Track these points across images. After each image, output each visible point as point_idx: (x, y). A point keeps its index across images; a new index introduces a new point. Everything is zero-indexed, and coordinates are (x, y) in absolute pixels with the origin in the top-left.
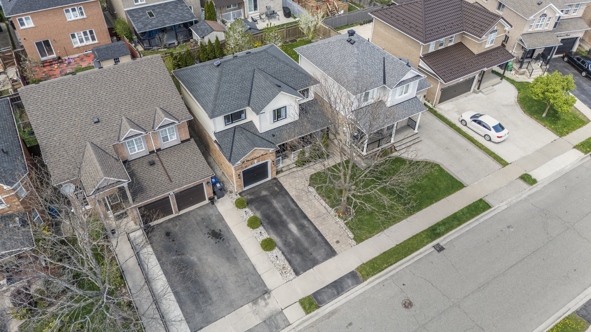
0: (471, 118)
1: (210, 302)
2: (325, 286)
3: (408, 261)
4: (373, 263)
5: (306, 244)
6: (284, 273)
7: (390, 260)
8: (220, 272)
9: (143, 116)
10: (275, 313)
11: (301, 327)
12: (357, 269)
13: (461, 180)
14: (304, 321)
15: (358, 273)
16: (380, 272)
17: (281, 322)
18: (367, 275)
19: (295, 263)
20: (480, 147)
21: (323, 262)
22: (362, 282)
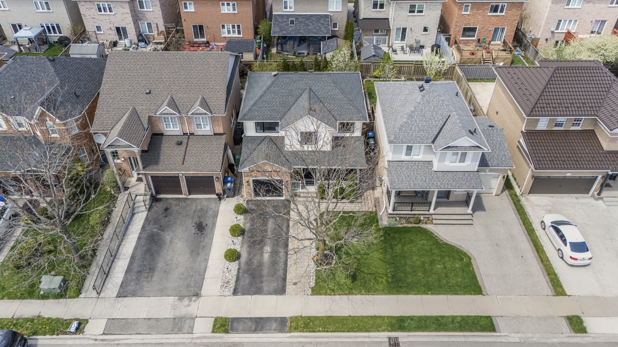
0: (551, 223)
1: (150, 279)
2: (249, 316)
3: (348, 337)
4: (310, 321)
5: (265, 272)
6: (224, 286)
7: (330, 327)
8: (177, 258)
9: (186, 100)
10: (188, 316)
11: (198, 341)
12: (291, 318)
13: (483, 285)
14: (205, 337)
15: (289, 322)
16: (310, 332)
17: (186, 327)
18: (295, 328)
19: (241, 283)
20: (542, 261)
21: (266, 294)
22: (285, 332)
